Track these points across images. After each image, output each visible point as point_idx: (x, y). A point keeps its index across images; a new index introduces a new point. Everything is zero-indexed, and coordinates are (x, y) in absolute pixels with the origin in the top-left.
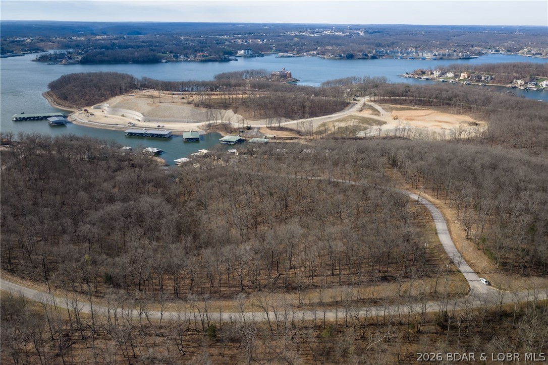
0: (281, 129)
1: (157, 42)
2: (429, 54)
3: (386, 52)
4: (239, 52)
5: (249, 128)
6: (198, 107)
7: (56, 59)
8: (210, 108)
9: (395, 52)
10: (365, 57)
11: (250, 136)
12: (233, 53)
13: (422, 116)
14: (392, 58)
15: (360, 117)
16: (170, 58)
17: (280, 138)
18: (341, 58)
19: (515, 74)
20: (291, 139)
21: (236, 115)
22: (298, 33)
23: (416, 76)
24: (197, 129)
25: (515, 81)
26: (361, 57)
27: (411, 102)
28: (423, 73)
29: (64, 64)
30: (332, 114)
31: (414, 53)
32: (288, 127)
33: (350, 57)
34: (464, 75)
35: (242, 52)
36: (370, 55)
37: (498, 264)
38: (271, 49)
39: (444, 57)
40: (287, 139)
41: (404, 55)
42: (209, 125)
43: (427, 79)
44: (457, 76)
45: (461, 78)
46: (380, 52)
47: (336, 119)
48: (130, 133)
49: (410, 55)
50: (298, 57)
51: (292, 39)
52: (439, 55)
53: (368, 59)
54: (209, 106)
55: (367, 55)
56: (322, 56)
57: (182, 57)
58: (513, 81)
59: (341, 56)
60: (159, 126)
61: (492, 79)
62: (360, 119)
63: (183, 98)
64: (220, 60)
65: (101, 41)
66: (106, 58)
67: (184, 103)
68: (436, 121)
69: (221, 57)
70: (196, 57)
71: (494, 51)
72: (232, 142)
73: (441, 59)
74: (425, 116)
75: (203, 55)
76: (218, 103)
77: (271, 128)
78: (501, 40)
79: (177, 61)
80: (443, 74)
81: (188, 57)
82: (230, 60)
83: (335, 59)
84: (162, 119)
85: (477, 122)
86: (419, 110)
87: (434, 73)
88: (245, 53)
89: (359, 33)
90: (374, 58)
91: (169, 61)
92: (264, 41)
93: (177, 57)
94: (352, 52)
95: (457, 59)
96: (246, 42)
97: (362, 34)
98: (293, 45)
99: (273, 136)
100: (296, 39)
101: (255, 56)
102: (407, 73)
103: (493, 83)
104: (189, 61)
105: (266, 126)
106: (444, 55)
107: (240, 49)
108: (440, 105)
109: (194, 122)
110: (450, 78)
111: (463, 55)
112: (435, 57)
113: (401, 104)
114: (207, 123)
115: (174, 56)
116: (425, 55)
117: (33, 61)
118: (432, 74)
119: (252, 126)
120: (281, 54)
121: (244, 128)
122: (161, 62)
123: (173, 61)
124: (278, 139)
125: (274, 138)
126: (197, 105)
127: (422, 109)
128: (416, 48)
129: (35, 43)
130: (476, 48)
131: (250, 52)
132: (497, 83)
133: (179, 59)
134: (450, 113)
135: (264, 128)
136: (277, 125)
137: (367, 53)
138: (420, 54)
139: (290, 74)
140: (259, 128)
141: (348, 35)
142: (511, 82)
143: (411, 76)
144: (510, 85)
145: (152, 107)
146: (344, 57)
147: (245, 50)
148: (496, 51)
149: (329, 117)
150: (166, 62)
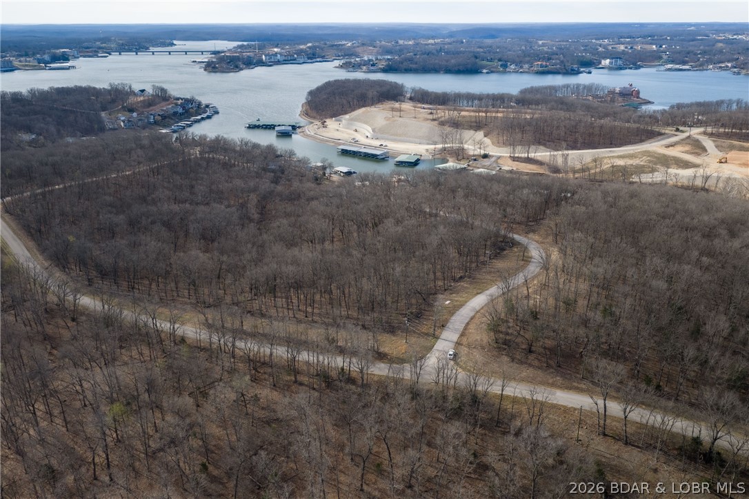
0: (529, 160)
1: (498, 48)
4: (603, 62)
5: (485, 157)
6: (443, 125)
7: (359, 66)
12: (594, 63)
16: (496, 67)
22: (730, 36)
29: (364, 72)
30: (620, 147)
32: (539, 158)
35: (608, 61)
38: (661, 58)
42: (444, 149)
47: (620, 154)
48: (342, 150)
50: (697, 70)
51: (712, 45)
54: (457, 125)
57: (513, 67)
60: (382, 145)
62: (656, 157)
63: (431, 113)
64: (564, 71)
65: (430, 46)
66: (414, 66)
67: (428, 119)
69: (567, 68)
70: (532, 67)
75: (541, 64)
76: (471, 122)
77: (514, 159)
79: (505, 72)
81: (521, 67)
82: (581, 73)
84: (392, 137)
88: (611, 63)
91: (492, 72)
92: (661, 47)
93: (505, 66)
96: (632, 48)
98: (700, 54)
99: (511, 168)
100: (718, 45)
101: (626, 68)
104: (521, 72)
105: (509, 155)
107: (605, 58)
109: (428, 144)
114: (440, 146)
115: (501, 66)
117: (336, 67)
119: (490, 153)
120: (670, 66)
122: (481, 72)
123: (498, 72)
126: (442, 124)
129: (354, 47)
131: (620, 62)
133: (508, 70)
135: (506, 157)
136: (524, 155)
140: (499, 157)
145: (388, 122)
147: (612, 58)
150: (487, 73)
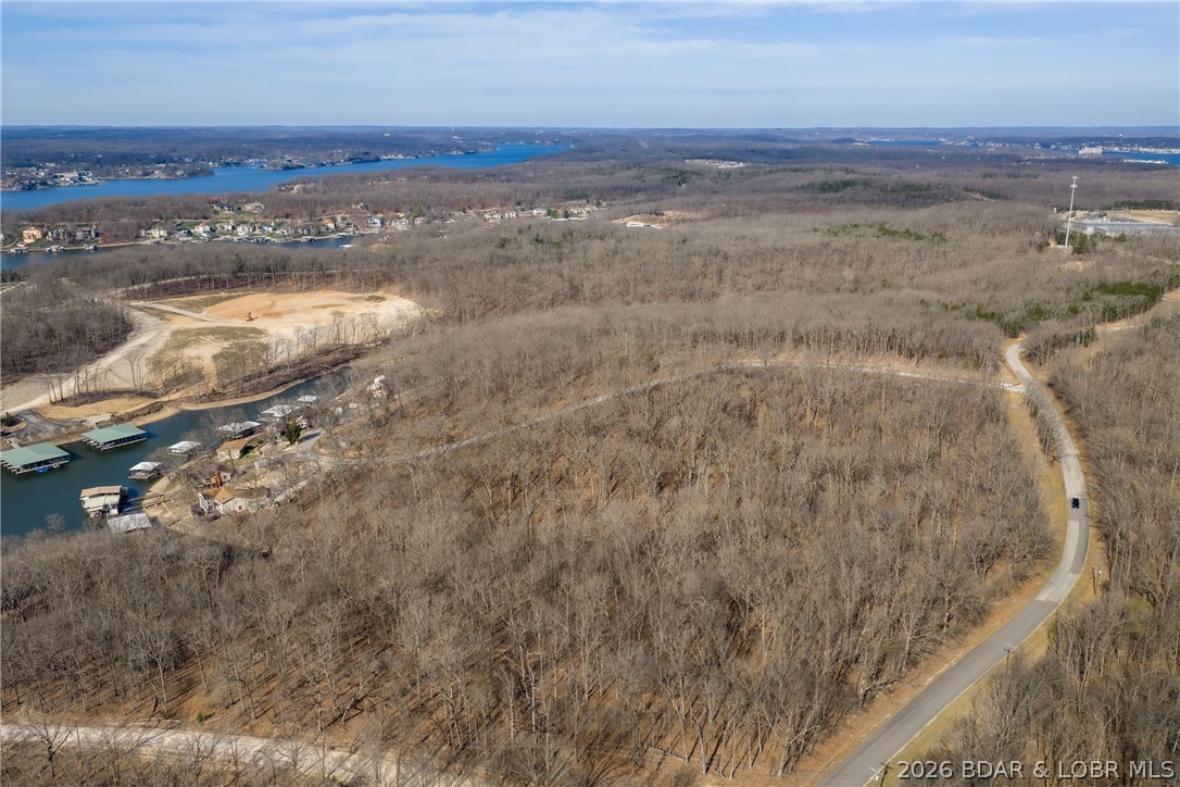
5: (12, 421)
25: (143, 232)
34: (32, 233)
44: (11, 237)
45: (27, 241)
58: (139, 233)
61: (97, 234)
135: (44, 407)
140: (35, 413)
142: (138, 237)
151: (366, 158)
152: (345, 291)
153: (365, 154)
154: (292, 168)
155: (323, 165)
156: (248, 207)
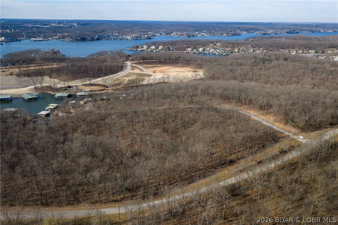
2: (129, 36)
3: (104, 36)
5: (70, 87)
6: (20, 76)
8: (30, 77)
9: (109, 36)
10: (93, 39)
11: (73, 92)
13: (166, 70)
14: (108, 39)
15: (136, 73)
17: (95, 91)
18: (78, 40)
19: (185, 46)
20: (102, 90)
21: (52, 79)
22: (33, 25)
23: (134, 49)
24: (29, 92)
25: (186, 49)
26: (90, 39)
27: (155, 63)
28: (138, 47)
30: (117, 73)
31: (121, 36)
32: (95, 83)
33: (83, 39)
34: (161, 47)
35: (3, 38)
36: (95, 38)
37: (299, 129)
39: (138, 38)
40: (100, 91)
41: (115, 38)
42: (36, 88)
43: (141, 50)
44: (157, 48)
45: (159, 49)
46: (100, 36)
47: (123, 75)
49: (119, 37)
50: (47, 40)
51: (32, 29)
52: (135, 37)
53: (94, 40)
54: (28, 75)
55: (93, 38)
56: (63, 40)
58: (185, 49)
59: (77, 39)
61: (175, 48)
68: (175, 72)
71: (159, 34)
72: (65, 97)
73: (136, 39)
74: (168, 69)
76: (33, 72)
77: (85, 85)
78: (158, 28)
80: (149, 47)
83: (74, 41)
85: (196, 70)
86: (162, 66)
87: (144, 47)
89: (74, 25)
90: (98, 39)
94: (83, 36)
95: (144, 39)
97: (76, 25)
100: (35, 29)
102: (128, 48)
103: (176, 51)
106: (137, 37)
108: (172, 63)
109: (23, 87)
110: (153, 49)
111: (147, 37)
112: (132, 38)
113: (151, 64)
114: (33, 87)
116: (127, 37)
118: (143, 47)
119: (71, 85)
120: (33, 39)
121: (65, 87)
124: (94, 91)
125: (91, 91)
126: (18, 75)
127: (163, 66)
128: (118, 33)
130: (149, 33)
131: (9, 38)
132: (179, 51)
134: (178, 67)
135: (80, 85)
136: (88, 83)
137: (93, 37)
138: (124, 37)
139: (59, 51)
140: (76, 86)
141: (69, 26)
142: (185, 50)
143: (131, 49)
144: (185, 51)
146: (79, 40)
148: (161, 34)
149: (118, 75)
151: (293, 32)
152: (191, 69)
153: (293, 31)
154: (266, 34)
155: (277, 34)
156: (218, 44)
